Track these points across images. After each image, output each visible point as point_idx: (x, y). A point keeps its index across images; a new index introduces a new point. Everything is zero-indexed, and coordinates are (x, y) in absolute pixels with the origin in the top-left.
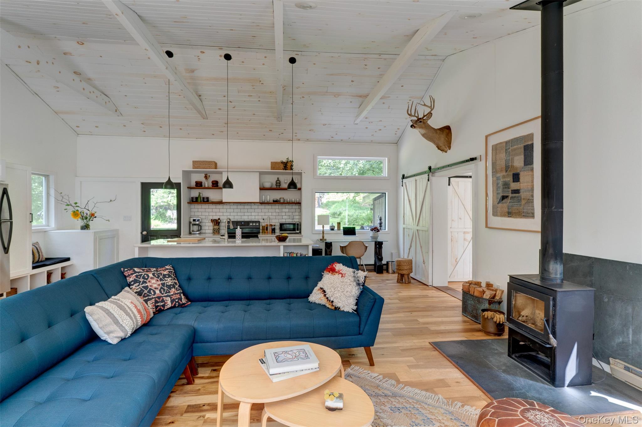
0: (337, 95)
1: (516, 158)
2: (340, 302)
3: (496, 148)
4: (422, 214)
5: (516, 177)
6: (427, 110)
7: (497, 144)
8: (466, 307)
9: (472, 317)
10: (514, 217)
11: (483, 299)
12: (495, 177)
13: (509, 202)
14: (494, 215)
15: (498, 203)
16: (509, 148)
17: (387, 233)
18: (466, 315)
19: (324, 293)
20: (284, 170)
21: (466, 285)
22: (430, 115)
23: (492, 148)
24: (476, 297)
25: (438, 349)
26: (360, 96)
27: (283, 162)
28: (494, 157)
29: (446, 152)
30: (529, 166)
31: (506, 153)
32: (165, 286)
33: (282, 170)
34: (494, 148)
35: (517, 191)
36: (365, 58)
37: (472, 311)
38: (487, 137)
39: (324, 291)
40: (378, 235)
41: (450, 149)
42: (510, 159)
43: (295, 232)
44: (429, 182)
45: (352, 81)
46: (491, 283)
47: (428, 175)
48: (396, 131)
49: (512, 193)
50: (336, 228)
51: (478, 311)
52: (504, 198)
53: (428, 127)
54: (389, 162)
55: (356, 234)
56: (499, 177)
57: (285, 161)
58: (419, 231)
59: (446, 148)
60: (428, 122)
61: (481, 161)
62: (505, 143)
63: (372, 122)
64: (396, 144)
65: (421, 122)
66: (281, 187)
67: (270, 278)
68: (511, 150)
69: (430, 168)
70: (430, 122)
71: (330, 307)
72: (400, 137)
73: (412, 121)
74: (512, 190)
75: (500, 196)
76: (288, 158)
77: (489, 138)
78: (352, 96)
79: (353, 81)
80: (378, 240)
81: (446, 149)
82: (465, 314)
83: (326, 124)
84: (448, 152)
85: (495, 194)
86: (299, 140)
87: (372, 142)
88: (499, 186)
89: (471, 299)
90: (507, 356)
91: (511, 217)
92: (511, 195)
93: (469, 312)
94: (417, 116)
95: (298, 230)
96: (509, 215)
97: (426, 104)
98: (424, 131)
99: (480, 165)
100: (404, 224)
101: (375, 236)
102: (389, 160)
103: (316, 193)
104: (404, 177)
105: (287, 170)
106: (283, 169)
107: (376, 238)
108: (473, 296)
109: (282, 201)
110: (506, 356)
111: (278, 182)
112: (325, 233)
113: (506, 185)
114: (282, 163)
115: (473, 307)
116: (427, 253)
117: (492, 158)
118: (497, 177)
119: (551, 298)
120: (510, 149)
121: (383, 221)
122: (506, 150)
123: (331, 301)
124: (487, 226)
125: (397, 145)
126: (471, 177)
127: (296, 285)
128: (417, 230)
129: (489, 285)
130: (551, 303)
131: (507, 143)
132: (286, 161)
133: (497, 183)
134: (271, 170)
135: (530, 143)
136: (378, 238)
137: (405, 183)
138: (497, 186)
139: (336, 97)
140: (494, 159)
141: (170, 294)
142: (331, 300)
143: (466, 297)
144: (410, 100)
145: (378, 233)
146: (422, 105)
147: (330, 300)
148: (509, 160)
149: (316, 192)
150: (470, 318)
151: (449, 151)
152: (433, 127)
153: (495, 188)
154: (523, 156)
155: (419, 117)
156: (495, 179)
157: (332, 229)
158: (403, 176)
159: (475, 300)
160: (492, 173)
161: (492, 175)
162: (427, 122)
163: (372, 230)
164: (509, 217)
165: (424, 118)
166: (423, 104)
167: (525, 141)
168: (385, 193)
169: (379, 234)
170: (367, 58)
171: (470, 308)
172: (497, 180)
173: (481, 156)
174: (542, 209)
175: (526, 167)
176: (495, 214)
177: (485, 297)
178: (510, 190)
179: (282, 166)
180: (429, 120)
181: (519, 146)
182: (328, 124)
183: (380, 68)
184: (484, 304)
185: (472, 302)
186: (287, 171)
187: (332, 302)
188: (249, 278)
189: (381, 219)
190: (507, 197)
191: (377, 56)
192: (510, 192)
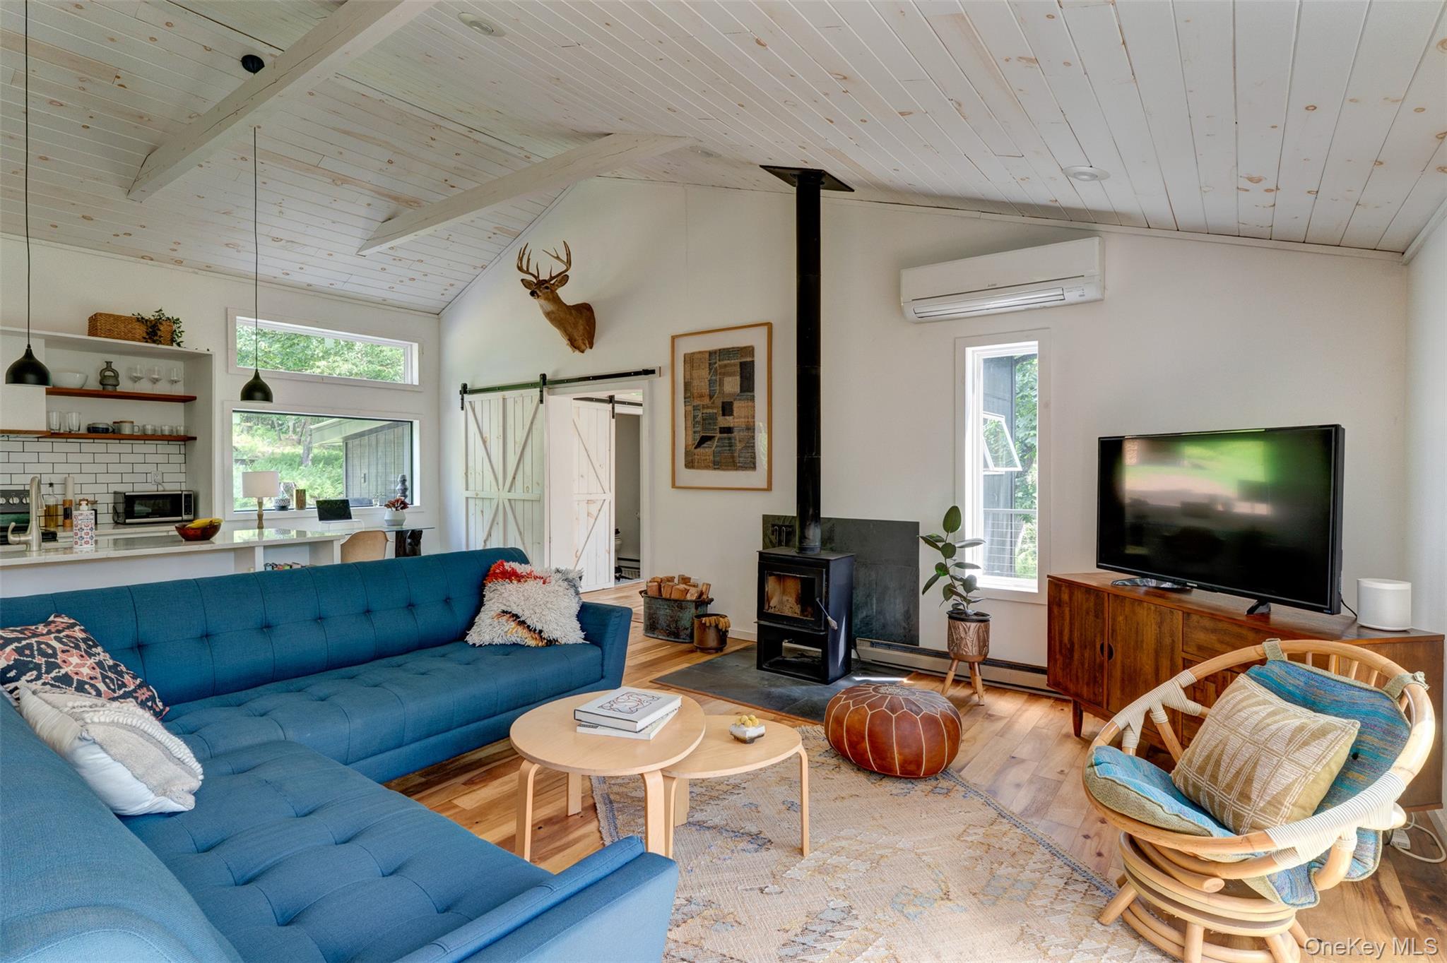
0: (339, 180)
1: (727, 380)
2: (557, 630)
3: (690, 360)
4: (521, 466)
5: (727, 409)
6: (559, 268)
7: (693, 353)
8: (654, 622)
9: (668, 636)
10: (723, 470)
11: (688, 601)
12: (690, 405)
13: (714, 446)
14: (687, 466)
15: (696, 448)
16: (716, 363)
17: (419, 511)
18: (655, 636)
19: (516, 620)
20: (147, 342)
21: (653, 586)
22: (563, 279)
23: (685, 358)
24: (675, 601)
25: (671, 685)
26: (396, 199)
27: (142, 318)
28: (688, 373)
29: (583, 352)
30: (749, 394)
31: (710, 369)
32: (107, 669)
33: (140, 341)
34: (687, 359)
35: (728, 430)
36: (437, 125)
37: (669, 626)
38: (674, 338)
39: (516, 616)
40: (404, 516)
41: (591, 348)
42: (718, 380)
43: (180, 518)
44: (541, 405)
45: (390, 162)
46: (687, 575)
47: (541, 391)
48: (446, 290)
49: (721, 433)
50: (293, 504)
51: (679, 623)
52: (703, 440)
53: (556, 300)
54: (421, 353)
55: (353, 517)
56: (698, 406)
57: (149, 314)
58: (513, 502)
59: (585, 344)
60: (557, 291)
61: (660, 376)
62: (708, 354)
63: (400, 260)
64: (437, 316)
65: (547, 288)
66: (119, 389)
67: (368, 612)
68: (720, 366)
69: (544, 376)
70: (562, 292)
71: (532, 643)
72: (450, 303)
73: (524, 282)
74: (720, 428)
75: (698, 437)
76: (161, 310)
77: (676, 340)
78: (379, 194)
79: (392, 163)
80: (403, 527)
81: (583, 347)
82: (654, 634)
83: (281, 240)
84: (586, 352)
85: (690, 432)
86: (179, 262)
87: (385, 303)
88: (697, 419)
89: (666, 607)
90: (756, 670)
91: (718, 469)
92: (718, 435)
93: (662, 629)
94: (537, 275)
95: (188, 512)
96: (715, 467)
97: (560, 256)
98: (552, 307)
99: (662, 385)
100: (467, 489)
101: (398, 518)
102: (422, 349)
103: (234, 414)
104: (465, 390)
105: (160, 343)
106: (144, 338)
107: (400, 523)
108: (670, 600)
109: (127, 430)
110: (754, 669)
111: (108, 373)
112: (264, 517)
113: (708, 420)
114: (141, 320)
115: (669, 618)
116: (539, 543)
117: (684, 374)
118: (694, 406)
119: (824, 570)
120: (717, 365)
121: (408, 484)
122: (710, 364)
123: (537, 631)
124: (674, 486)
125: (439, 319)
126: (641, 405)
127: (431, 618)
128: (509, 500)
129: (685, 580)
130: (824, 576)
131: (711, 353)
132: (152, 318)
133: (694, 416)
134: (89, 335)
135: (749, 359)
136: (404, 524)
137: (470, 402)
138: (694, 420)
139: (336, 184)
140: (688, 377)
141: (130, 689)
142: (538, 629)
143: (654, 606)
144: (494, 234)
145: (404, 510)
146: (552, 256)
147: (535, 630)
148: (716, 381)
149: (234, 411)
150: (664, 638)
151: (588, 351)
152: (565, 302)
153: (689, 423)
154: (738, 378)
155: (541, 279)
156: (690, 408)
157: (283, 508)
158: (465, 386)
159: (673, 606)
160: (685, 398)
161: (685, 402)
162: (556, 289)
163: (387, 506)
164: (715, 469)
165: (552, 282)
166: (556, 256)
167: (742, 356)
168: (411, 422)
169: (406, 516)
170: (441, 126)
171: (663, 622)
172: (694, 410)
173: (660, 368)
174: (798, 456)
175: (742, 394)
176: (690, 464)
177: (689, 597)
178: (717, 428)
179: (141, 330)
180: (561, 288)
181: (732, 361)
182: (288, 241)
183: (459, 154)
184: (689, 610)
185: (668, 611)
186: (160, 346)
187: (541, 632)
188: (320, 619)
189: (404, 481)
190: (710, 438)
191: (464, 130)
192: (718, 430)
